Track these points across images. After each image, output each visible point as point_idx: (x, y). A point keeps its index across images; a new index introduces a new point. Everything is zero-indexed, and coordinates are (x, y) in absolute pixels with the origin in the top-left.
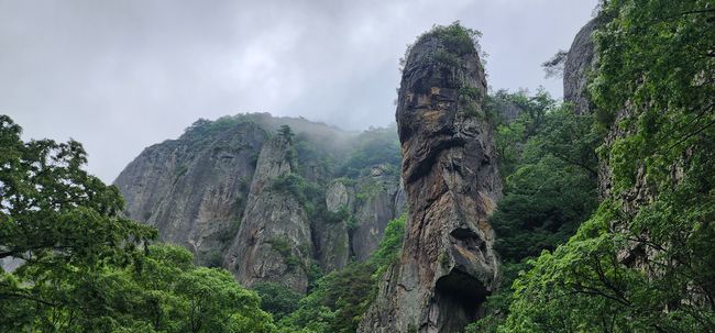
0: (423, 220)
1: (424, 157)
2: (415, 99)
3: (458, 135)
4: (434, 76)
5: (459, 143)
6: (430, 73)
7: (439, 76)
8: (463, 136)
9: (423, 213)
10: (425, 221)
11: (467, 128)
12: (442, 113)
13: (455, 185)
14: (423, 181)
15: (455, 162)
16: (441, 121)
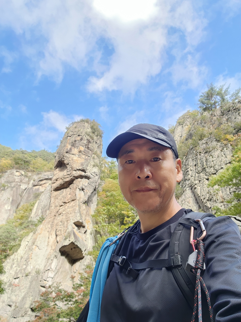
0: (57, 212)
1: (67, 180)
2: (71, 149)
3: (88, 174)
4: (82, 141)
5: (87, 177)
6: (81, 139)
7: (85, 142)
8: (90, 175)
9: (58, 208)
11: (93, 171)
12: (83, 161)
13: (80, 198)
14: (63, 191)
15: (83, 187)
16: (82, 165)
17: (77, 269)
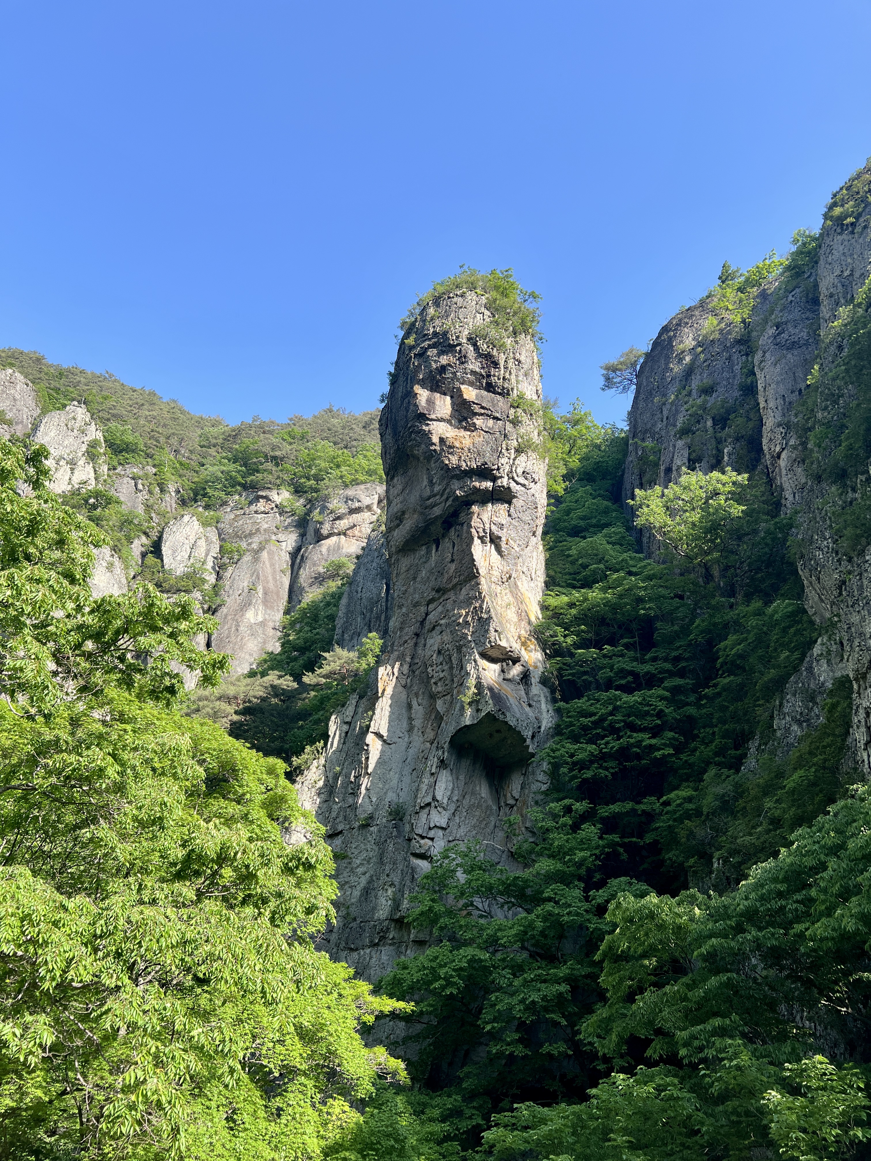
0: (422, 623)
1: (437, 511)
2: (430, 402)
3: (504, 482)
4: (470, 365)
5: (504, 496)
6: (462, 359)
7: (476, 367)
9: (423, 609)
10: (427, 626)
13: (490, 568)
14: (429, 552)
15: (494, 528)
16: (478, 451)
17: (516, 795)
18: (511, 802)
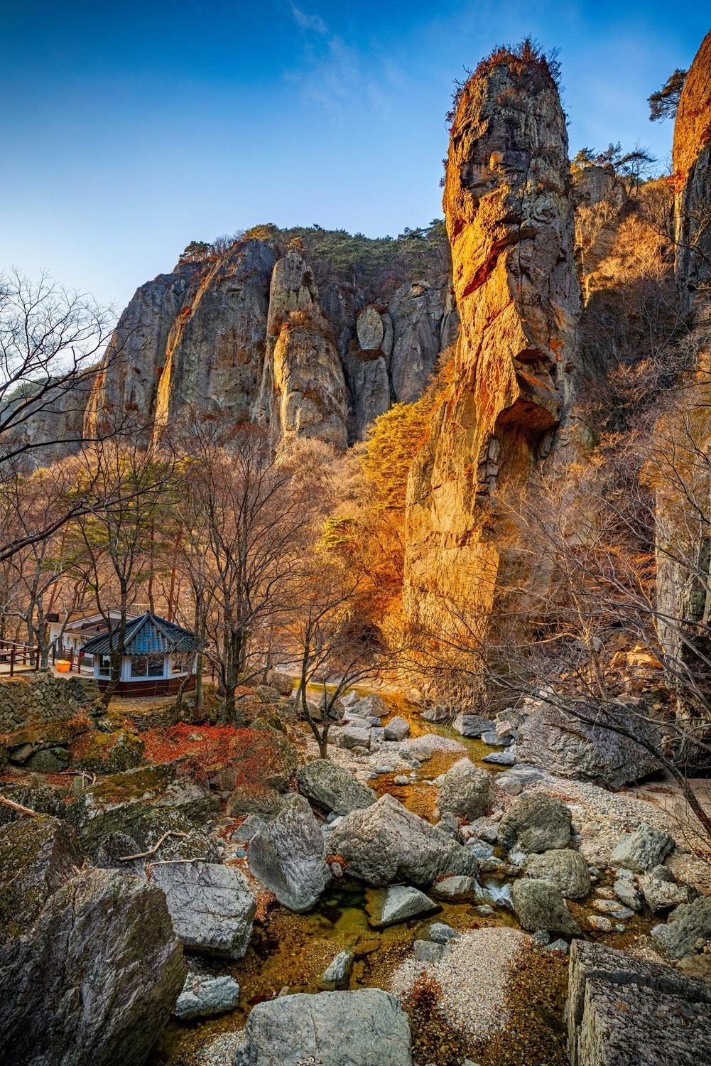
0: (480, 345)
1: (483, 259)
3: (528, 222)
4: (496, 133)
5: (528, 234)
6: (490, 129)
7: (502, 132)
8: (534, 223)
9: (480, 336)
10: (483, 346)
11: (539, 210)
13: (522, 294)
14: (481, 291)
15: (523, 262)
16: (506, 204)
17: (547, 450)
18: (544, 455)
